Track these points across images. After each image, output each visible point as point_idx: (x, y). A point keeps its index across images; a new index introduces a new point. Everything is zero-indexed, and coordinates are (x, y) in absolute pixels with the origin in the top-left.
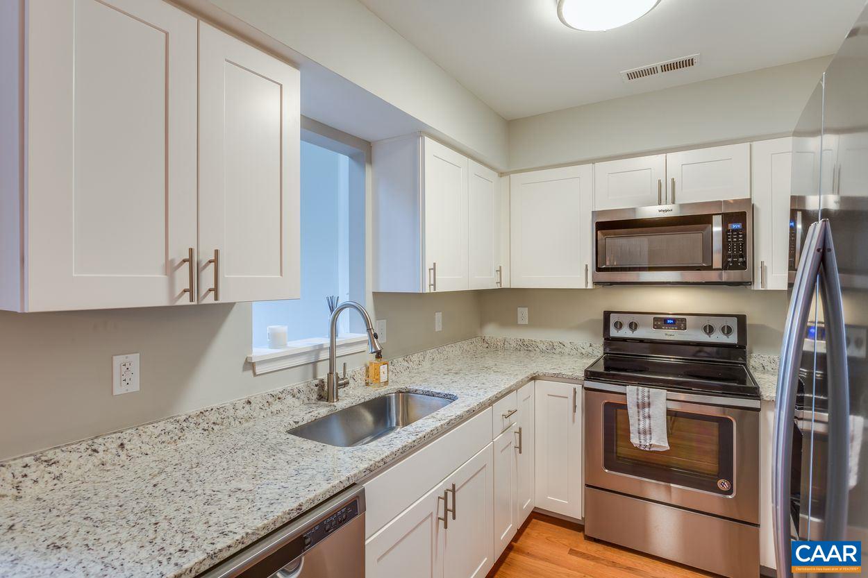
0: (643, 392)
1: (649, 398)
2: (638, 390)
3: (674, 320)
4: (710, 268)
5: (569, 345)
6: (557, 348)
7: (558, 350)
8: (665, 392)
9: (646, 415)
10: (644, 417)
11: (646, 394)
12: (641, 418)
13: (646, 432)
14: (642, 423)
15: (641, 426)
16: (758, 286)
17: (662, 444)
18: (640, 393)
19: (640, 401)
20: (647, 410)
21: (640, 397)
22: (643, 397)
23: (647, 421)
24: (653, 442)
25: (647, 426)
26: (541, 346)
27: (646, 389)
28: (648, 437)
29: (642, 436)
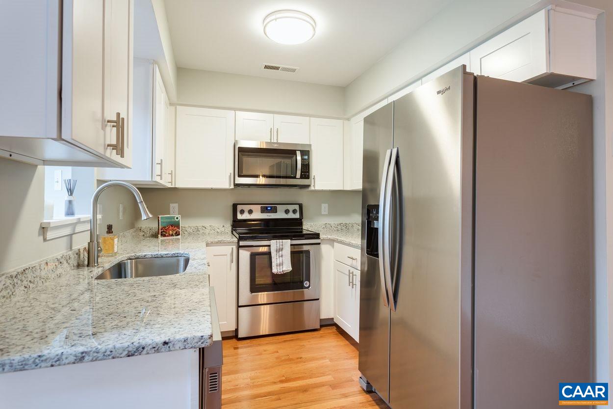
0: (279, 242)
1: (282, 245)
2: (277, 242)
3: (271, 207)
4: (295, 178)
5: (209, 228)
6: (201, 230)
7: (201, 231)
8: (289, 241)
9: (281, 255)
10: (279, 257)
11: (281, 244)
12: (278, 257)
13: (281, 264)
14: (278, 260)
15: (278, 262)
16: (312, 188)
17: (289, 269)
18: (278, 243)
19: (278, 248)
20: (281, 252)
21: (278, 245)
22: (280, 245)
23: (281, 258)
24: (284, 269)
25: (281, 261)
26: (189, 230)
27: (281, 241)
28: (281, 267)
29: (278, 267)
